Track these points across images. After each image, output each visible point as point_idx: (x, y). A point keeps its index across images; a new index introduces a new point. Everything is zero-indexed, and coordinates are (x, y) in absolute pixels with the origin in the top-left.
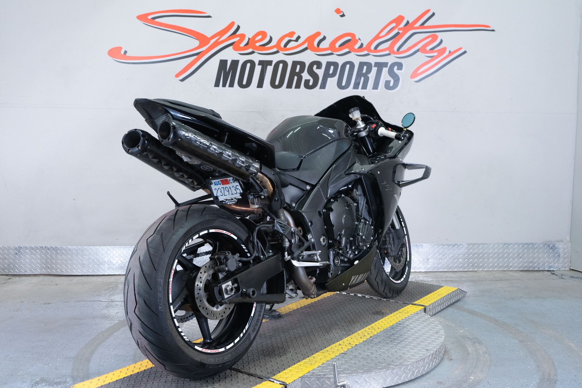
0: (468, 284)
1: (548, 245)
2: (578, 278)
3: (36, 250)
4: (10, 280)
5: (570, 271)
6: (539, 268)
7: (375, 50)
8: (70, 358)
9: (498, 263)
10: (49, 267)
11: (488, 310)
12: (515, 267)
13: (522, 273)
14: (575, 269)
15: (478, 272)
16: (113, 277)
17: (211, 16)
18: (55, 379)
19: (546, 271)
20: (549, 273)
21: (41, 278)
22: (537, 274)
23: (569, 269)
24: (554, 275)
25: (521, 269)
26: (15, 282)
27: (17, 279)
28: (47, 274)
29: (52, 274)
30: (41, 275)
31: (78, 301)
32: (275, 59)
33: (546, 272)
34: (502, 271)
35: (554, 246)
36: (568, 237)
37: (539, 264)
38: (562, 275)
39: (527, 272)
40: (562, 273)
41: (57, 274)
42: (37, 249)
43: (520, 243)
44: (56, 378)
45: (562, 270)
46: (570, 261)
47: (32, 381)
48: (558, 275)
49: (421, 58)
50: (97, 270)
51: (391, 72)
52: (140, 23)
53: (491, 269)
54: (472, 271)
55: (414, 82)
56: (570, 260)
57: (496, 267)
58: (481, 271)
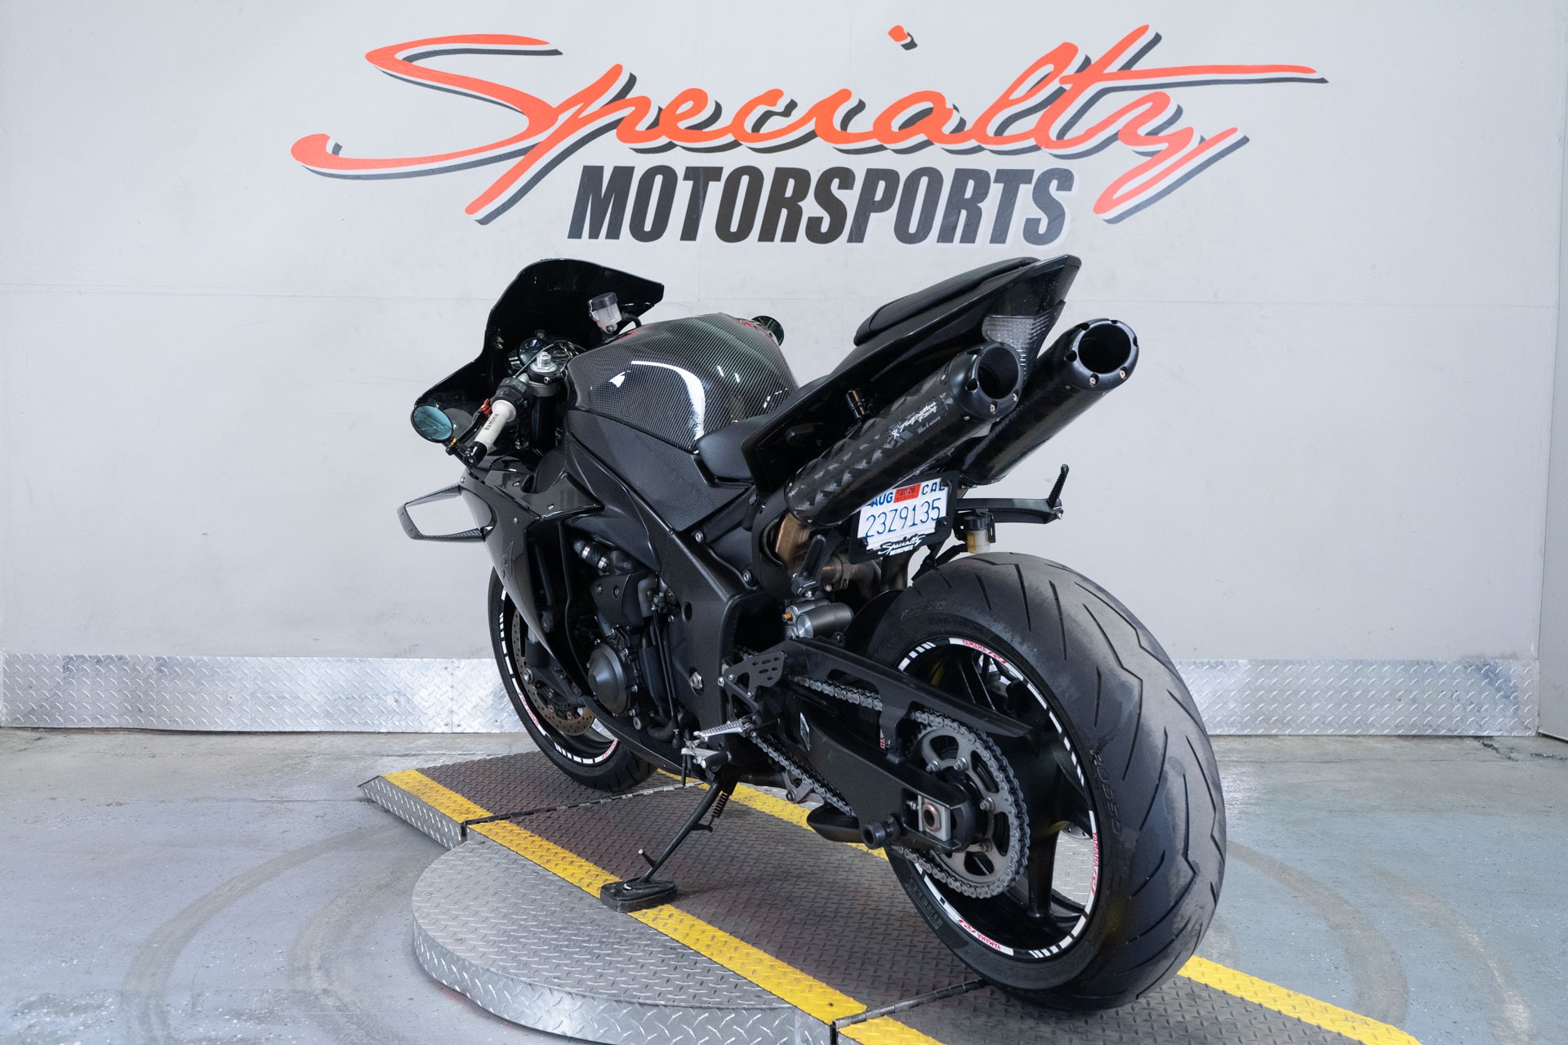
0: (1244, 770)
1: (1477, 666)
2: (1553, 757)
3: (107, 666)
4: (40, 743)
5: (1535, 739)
6: (1449, 730)
8: (130, 944)
9: (1336, 713)
10: (140, 711)
11: (1271, 841)
12: (1383, 727)
13: (1401, 742)
14: (1551, 735)
15: (1282, 738)
16: (303, 739)
17: (559, 50)
18: (76, 998)
19: (1470, 737)
20: (1476, 744)
21: (121, 737)
22: (1443, 746)
23: (1534, 734)
24: (1490, 749)
25: (1400, 732)
26: (50, 747)
27: (59, 738)
28: (136, 727)
29: (148, 728)
30: (121, 729)
31: (196, 800)
32: (729, 162)
33: (1468, 742)
34: (1348, 736)
35: (1492, 670)
36: (1532, 646)
37: (1450, 718)
38: (1512, 749)
39: (1416, 741)
40: (1512, 743)
41: (161, 728)
42: (109, 664)
43: (1397, 661)
44: (81, 996)
45: (1514, 736)
46: (1539, 711)
47: (18, 1002)
48: (1501, 751)
49: (1123, 157)
50: (263, 720)
52: (374, 72)
53: (1315, 732)
54: (1264, 736)
55: (1106, 223)
56: (1537, 708)
57: (1330, 724)
58: (1289, 735)
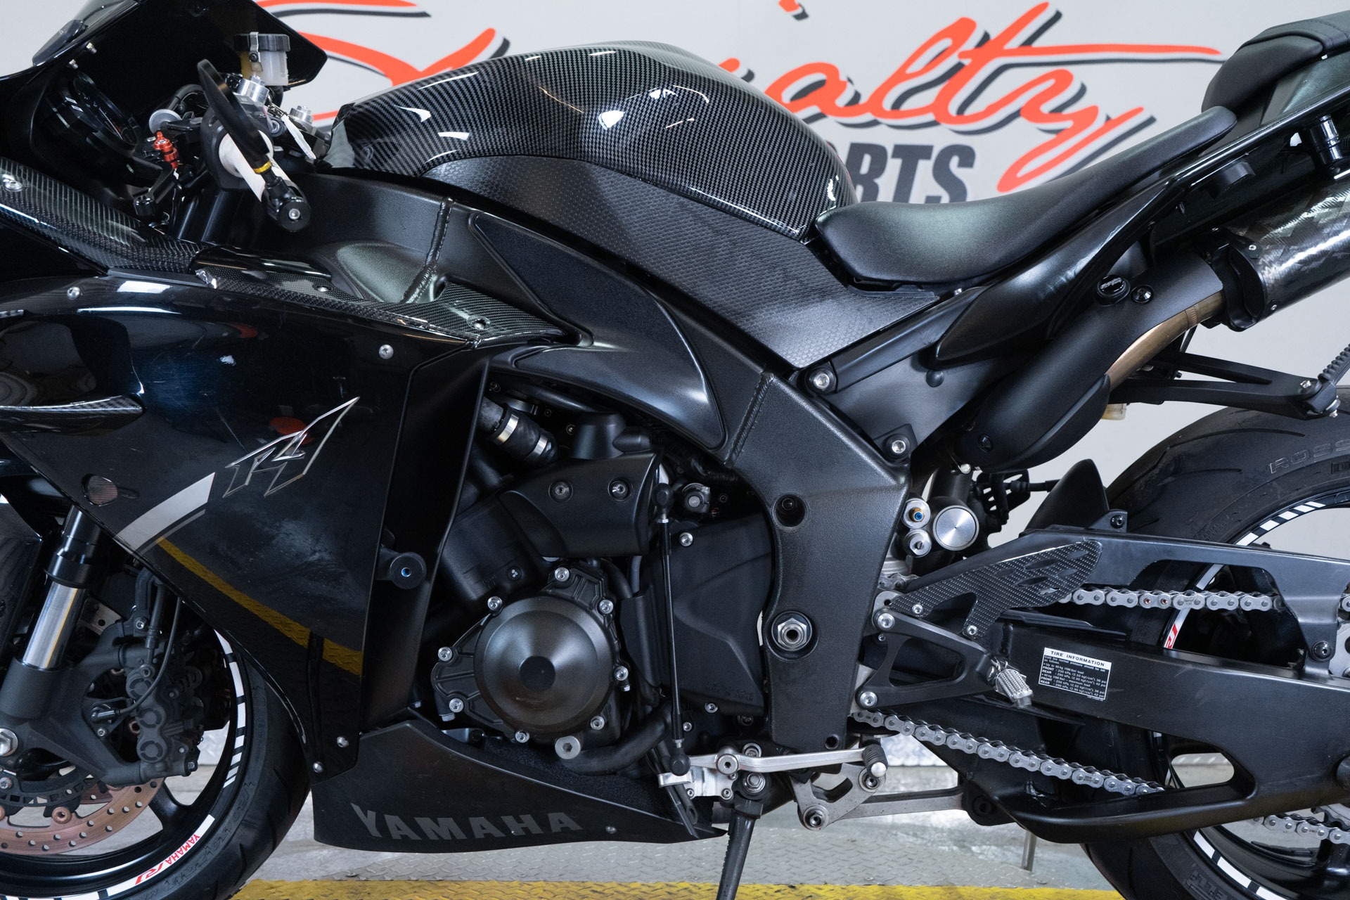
7: (895, 111)
17: (428, 12)
49: (1026, 134)
51: (942, 174)
